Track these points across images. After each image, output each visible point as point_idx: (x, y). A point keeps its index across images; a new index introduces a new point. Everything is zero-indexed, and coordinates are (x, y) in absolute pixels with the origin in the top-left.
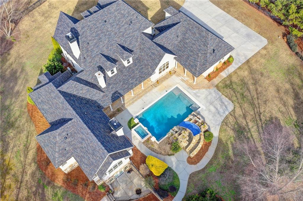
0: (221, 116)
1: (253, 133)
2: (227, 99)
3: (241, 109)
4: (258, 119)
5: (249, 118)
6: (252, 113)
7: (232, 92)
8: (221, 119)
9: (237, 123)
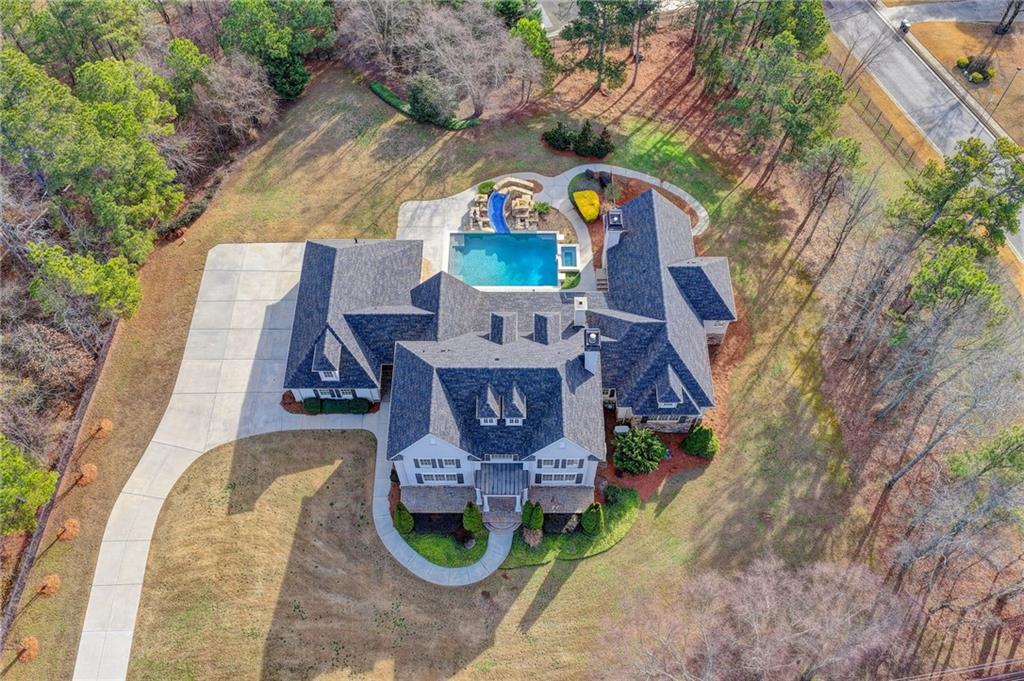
0: (437, 206)
1: (425, 162)
2: (400, 218)
3: (400, 193)
4: (396, 170)
5: (405, 178)
6: (394, 181)
7: (382, 221)
8: (443, 203)
9: (429, 183)
